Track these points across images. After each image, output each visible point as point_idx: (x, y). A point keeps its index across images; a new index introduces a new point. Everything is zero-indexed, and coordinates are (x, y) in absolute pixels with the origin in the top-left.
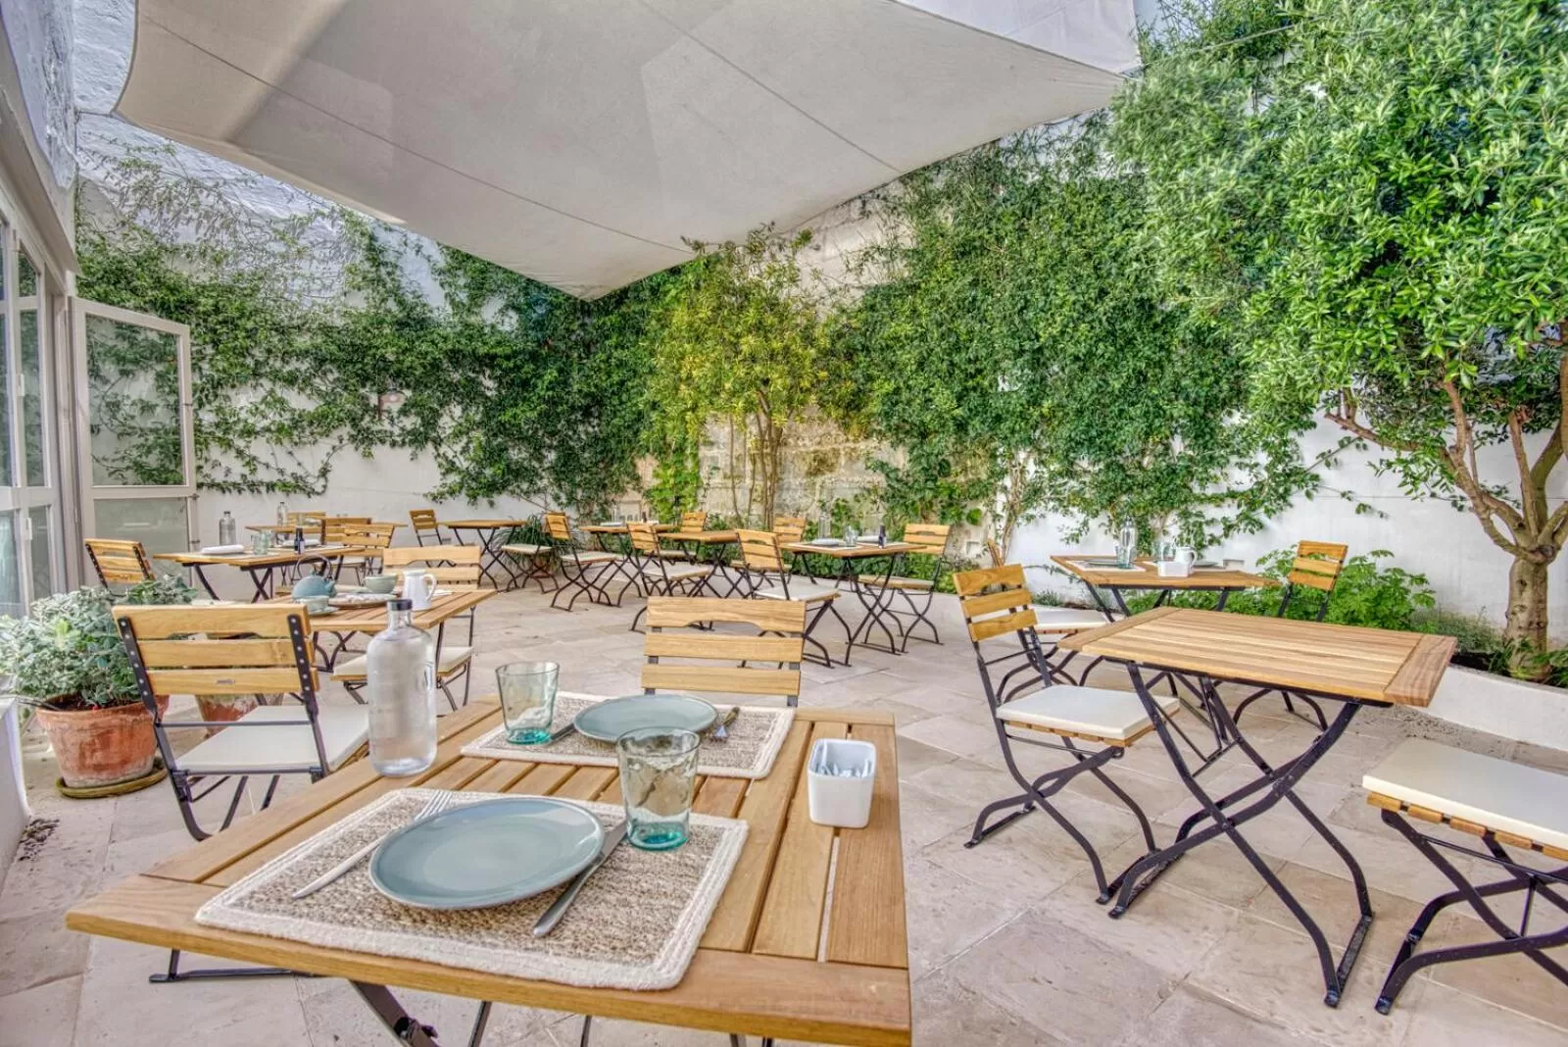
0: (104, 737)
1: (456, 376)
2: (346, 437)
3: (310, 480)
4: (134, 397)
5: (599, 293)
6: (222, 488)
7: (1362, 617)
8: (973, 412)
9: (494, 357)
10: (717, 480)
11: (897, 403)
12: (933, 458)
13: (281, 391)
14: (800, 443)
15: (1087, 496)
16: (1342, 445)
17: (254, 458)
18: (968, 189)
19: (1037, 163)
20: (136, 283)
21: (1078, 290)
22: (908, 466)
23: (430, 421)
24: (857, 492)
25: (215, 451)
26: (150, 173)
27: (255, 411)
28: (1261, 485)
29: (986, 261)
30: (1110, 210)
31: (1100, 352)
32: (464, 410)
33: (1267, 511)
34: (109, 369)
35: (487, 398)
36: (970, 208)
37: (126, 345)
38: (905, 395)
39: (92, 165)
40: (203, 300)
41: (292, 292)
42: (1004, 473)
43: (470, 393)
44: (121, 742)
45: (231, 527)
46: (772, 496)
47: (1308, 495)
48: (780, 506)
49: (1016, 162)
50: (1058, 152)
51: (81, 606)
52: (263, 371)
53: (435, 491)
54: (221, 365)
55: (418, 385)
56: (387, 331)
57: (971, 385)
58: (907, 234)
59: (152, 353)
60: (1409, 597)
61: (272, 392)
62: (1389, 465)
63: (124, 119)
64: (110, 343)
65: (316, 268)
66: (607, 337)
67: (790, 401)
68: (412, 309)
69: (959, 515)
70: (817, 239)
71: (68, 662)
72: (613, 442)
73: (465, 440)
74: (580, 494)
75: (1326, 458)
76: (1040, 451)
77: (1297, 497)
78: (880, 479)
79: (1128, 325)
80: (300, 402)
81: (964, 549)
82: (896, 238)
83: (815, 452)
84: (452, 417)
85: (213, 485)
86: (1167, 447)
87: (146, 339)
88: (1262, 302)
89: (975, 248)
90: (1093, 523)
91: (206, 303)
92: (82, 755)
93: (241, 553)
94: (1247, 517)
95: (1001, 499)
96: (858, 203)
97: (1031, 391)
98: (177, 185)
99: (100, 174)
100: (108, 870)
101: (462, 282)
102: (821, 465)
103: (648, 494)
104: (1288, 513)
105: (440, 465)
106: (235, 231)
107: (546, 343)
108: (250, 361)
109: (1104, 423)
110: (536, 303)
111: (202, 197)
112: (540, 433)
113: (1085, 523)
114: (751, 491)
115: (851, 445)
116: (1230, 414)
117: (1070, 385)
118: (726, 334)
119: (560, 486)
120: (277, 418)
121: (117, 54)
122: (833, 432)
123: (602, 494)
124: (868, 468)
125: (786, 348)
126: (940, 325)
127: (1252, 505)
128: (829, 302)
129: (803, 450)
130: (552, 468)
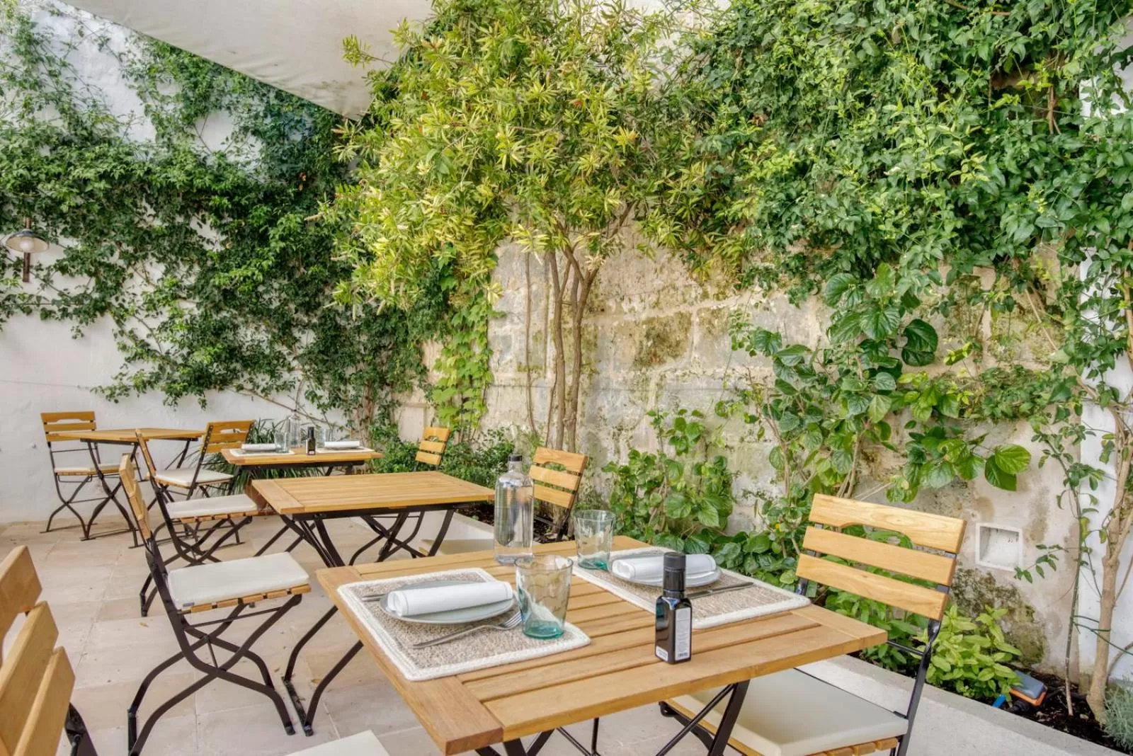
10: (508, 373)
12: (891, 314)
14: (625, 306)
22: (827, 342)
23: (110, 286)
24: (718, 396)
32: (167, 270)
35: (206, 253)
43: (177, 246)
53: (111, 384)
55: (91, 232)
69: (966, 462)
73: (167, 312)
74: (351, 392)
78: (763, 370)
81: (974, 544)
83: (649, 321)
102: (659, 344)
103: (432, 393)
105: (124, 347)
112: (291, 306)
114: (553, 391)
115: (711, 304)
119: (320, 381)
122: (679, 284)
123: (382, 393)
124: (737, 345)
129: (629, 318)
130: (309, 357)
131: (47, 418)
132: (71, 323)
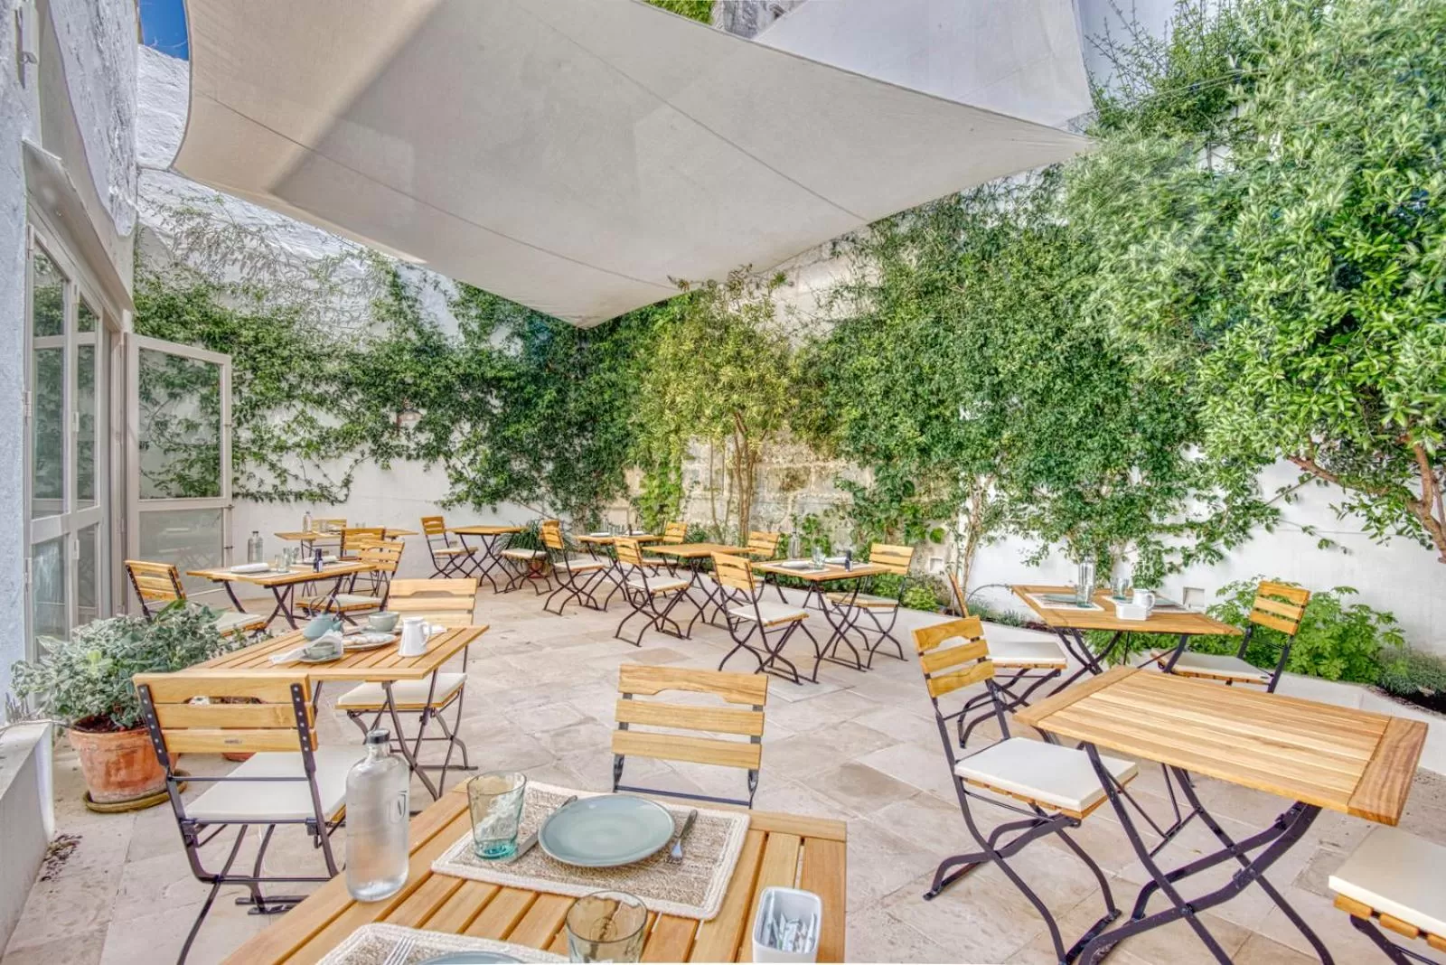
0: (128, 757)
1: (467, 397)
2: (367, 451)
3: (334, 490)
4: (181, 417)
5: (594, 323)
6: (256, 497)
7: (1326, 654)
8: (936, 440)
9: (499, 380)
10: (698, 491)
11: (864, 427)
12: (898, 480)
13: (312, 412)
14: (774, 460)
15: (1047, 521)
16: (1302, 481)
17: (285, 471)
18: (930, 234)
19: (996, 210)
20: (187, 318)
21: (1036, 329)
22: (875, 485)
23: (442, 438)
24: (826, 507)
25: (250, 465)
26: (200, 220)
27: (288, 429)
28: (1220, 518)
29: (948, 301)
30: (1067, 255)
31: (1057, 387)
32: (472, 427)
33: (1227, 542)
34: (160, 393)
35: (493, 415)
36: (933, 251)
37: (175, 371)
38: (871, 422)
39: (151, 212)
40: (244, 332)
41: (323, 324)
42: (965, 496)
43: (478, 411)
44: (144, 760)
45: (259, 545)
46: (748, 508)
47: (1268, 528)
48: (755, 518)
49: (976, 208)
50: (1017, 200)
51: (116, 632)
52: (295, 394)
53: (445, 499)
54: (260, 388)
55: (433, 405)
56: (407, 357)
57: (934, 416)
58: (874, 273)
59: (198, 378)
60: (1376, 635)
61: (303, 412)
62: (1352, 508)
63: (179, 174)
64: (162, 370)
65: (346, 303)
66: (601, 361)
67: (764, 425)
68: (429, 338)
69: (923, 534)
70: (790, 277)
71: (100, 686)
72: (604, 454)
73: (473, 452)
74: (573, 500)
75: (1286, 493)
76: (1001, 477)
77: (1257, 530)
78: (847, 496)
79: (1085, 363)
80: (328, 420)
81: (928, 565)
82: (864, 276)
83: (788, 469)
84: (461, 433)
85: (247, 495)
86: (1125, 478)
87: (192, 366)
88: (1216, 362)
89: (937, 288)
90: (1053, 547)
91: (247, 335)
92: (108, 774)
93: (267, 571)
94: (1207, 548)
95: (963, 520)
96: (830, 245)
97: (991, 421)
98: (224, 230)
99: (157, 221)
100: (122, 892)
101: (473, 313)
102: (793, 481)
103: (635, 502)
104: (1247, 545)
105: (450, 476)
106: (275, 271)
107: (547, 366)
108: (284, 385)
109: (1063, 454)
110: (539, 331)
111: (247, 241)
112: (540, 446)
113: (1045, 548)
114: (729, 503)
115: (822, 464)
116: (1187, 447)
117: (1029, 416)
118: (707, 364)
119: (556, 494)
120: (307, 436)
121: (174, 116)
122: (805, 452)
123: (593, 501)
124: (836, 486)
125: (761, 379)
126: (905, 358)
127: (1212, 536)
128: (801, 334)
129: (776, 466)
130: (550, 478)
131: (425, 521)
132: (422, 463)
